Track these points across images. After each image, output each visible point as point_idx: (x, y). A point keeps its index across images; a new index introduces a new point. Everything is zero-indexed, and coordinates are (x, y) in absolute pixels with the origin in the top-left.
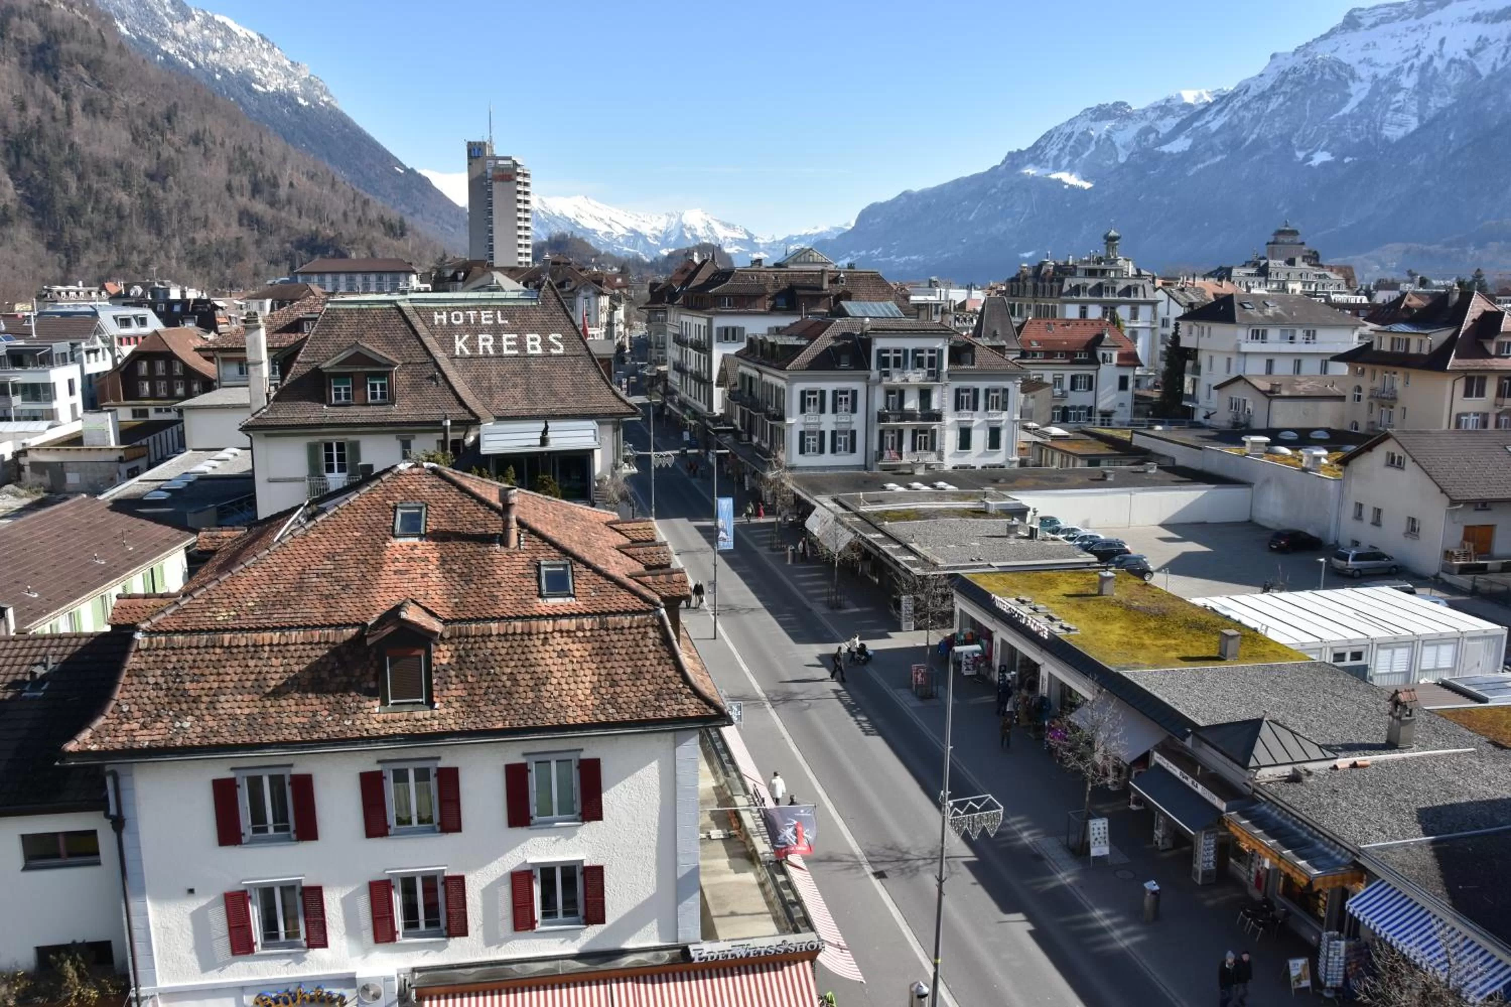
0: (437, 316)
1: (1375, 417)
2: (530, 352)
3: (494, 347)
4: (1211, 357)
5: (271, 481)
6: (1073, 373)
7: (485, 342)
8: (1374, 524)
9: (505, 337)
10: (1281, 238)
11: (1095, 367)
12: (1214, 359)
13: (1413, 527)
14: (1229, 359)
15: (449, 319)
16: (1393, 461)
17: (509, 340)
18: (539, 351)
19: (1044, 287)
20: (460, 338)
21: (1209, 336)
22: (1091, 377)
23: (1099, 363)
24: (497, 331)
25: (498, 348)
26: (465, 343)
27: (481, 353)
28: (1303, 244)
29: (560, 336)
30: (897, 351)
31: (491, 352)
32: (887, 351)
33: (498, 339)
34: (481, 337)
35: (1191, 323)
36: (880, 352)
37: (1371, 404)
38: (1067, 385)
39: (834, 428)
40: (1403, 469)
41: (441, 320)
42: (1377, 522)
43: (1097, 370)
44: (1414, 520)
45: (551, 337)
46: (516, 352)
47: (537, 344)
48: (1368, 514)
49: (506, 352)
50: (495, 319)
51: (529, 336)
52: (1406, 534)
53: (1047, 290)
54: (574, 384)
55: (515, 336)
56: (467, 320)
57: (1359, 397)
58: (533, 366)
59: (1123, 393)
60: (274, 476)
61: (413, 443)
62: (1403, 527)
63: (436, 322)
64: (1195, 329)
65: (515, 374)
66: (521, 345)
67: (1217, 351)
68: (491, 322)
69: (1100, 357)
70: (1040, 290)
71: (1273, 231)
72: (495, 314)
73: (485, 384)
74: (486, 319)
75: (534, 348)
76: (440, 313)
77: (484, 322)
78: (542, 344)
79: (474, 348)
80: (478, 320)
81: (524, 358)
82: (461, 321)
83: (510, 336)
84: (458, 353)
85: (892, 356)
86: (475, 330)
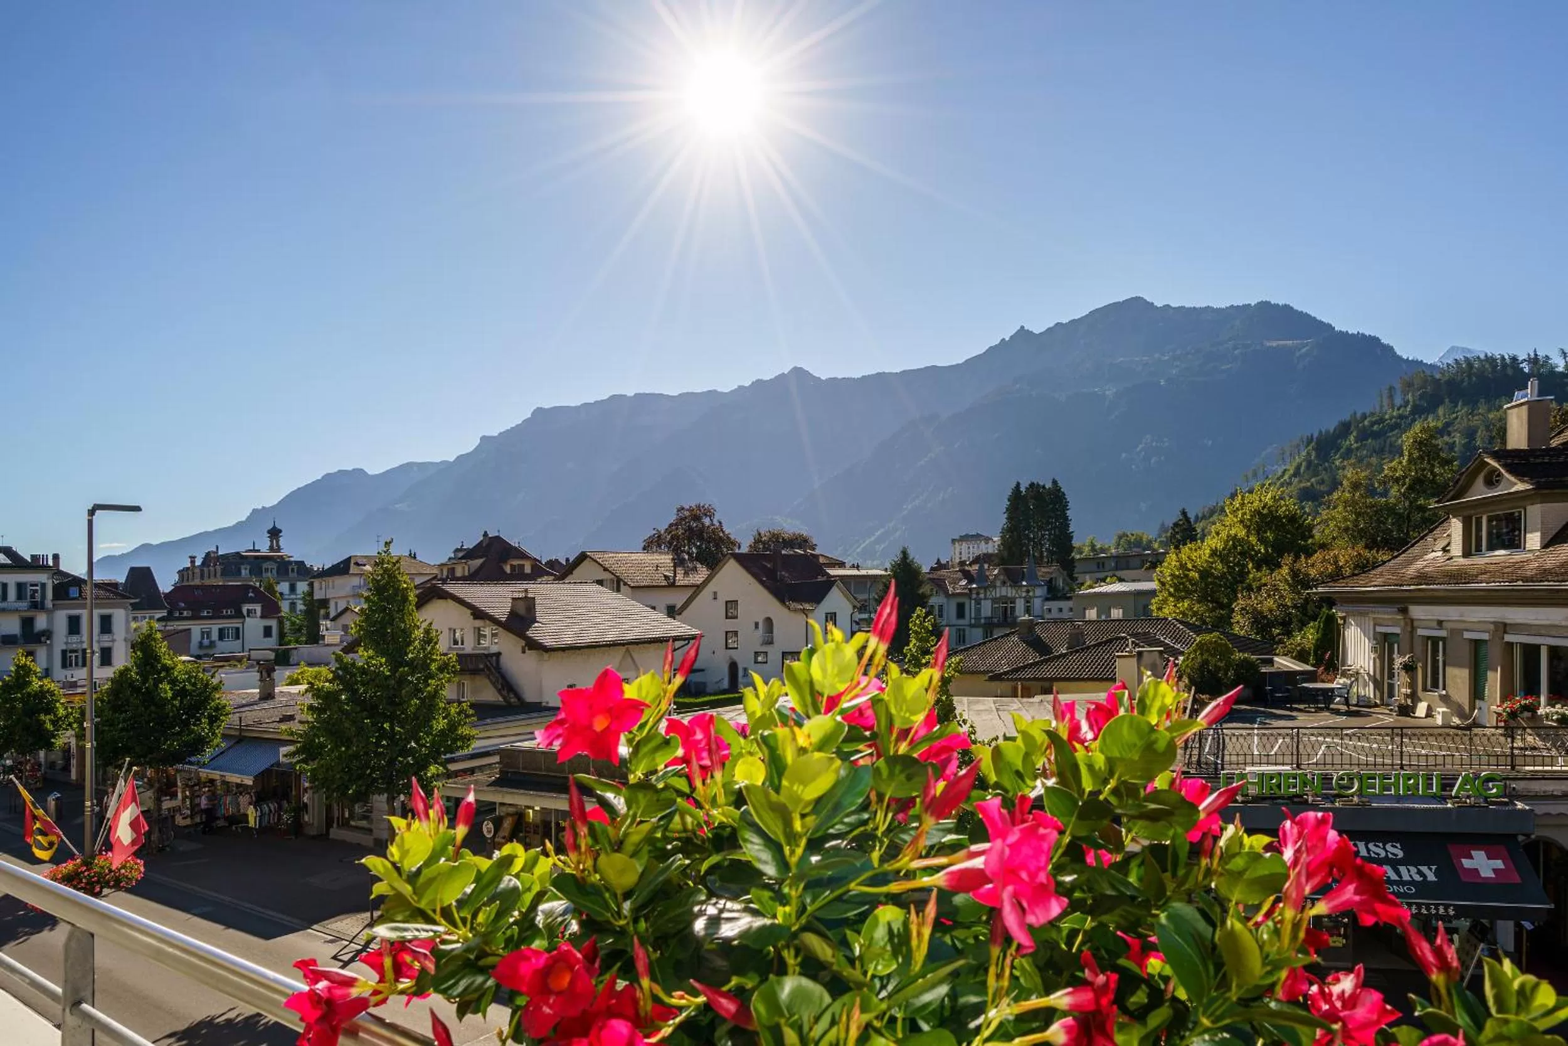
6: (221, 626)
11: (241, 620)
19: (209, 571)
21: (333, 588)
22: (237, 629)
23: (244, 617)
35: (321, 579)
38: (215, 636)
43: (243, 623)
53: (212, 574)
59: (268, 639)
64: (323, 584)
67: (339, 598)
69: (245, 612)
70: (206, 574)
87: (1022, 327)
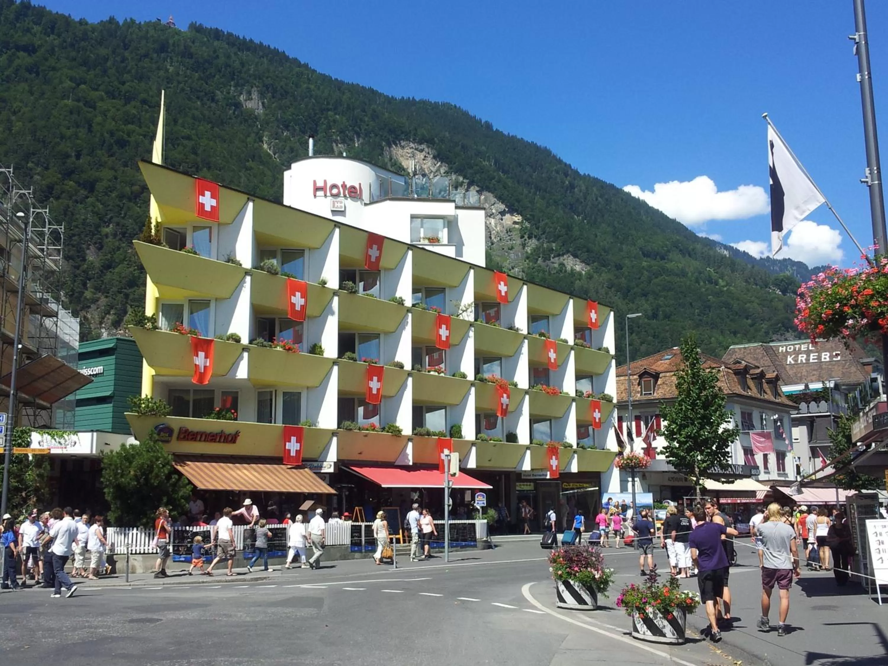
0: (781, 349)
2: (823, 360)
3: (806, 360)
7: (802, 358)
9: (812, 355)
15: (786, 349)
17: (814, 356)
18: (828, 359)
20: (791, 357)
24: (808, 352)
25: (808, 359)
26: (792, 359)
27: (799, 362)
31: (804, 361)
33: (808, 356)
34: (800, 356)
41: (782, 350)
45: (835, 353)
46: (816, 361)
47: (827, 356)
49: (811, 361)
50: (808, 348)
51: (823, 354)
54: (843, 373)
55: (817, 354)
56: (795, 349)
58: (824, 366)
63: (780, 351)
65: (814, 370)
66: (819, 358)
68: (806, 349)
72: (808, 346)
73: (799, 375)
75: (825, 358)
76: (783, 347)
77: (802, 349)
78: (830, 357)
79: (796, 361)
80: (800, 349)
81: (820, 363)
82: (792, 350)
83: (814, 354)
84: (788, 363)
86: (797, 353)
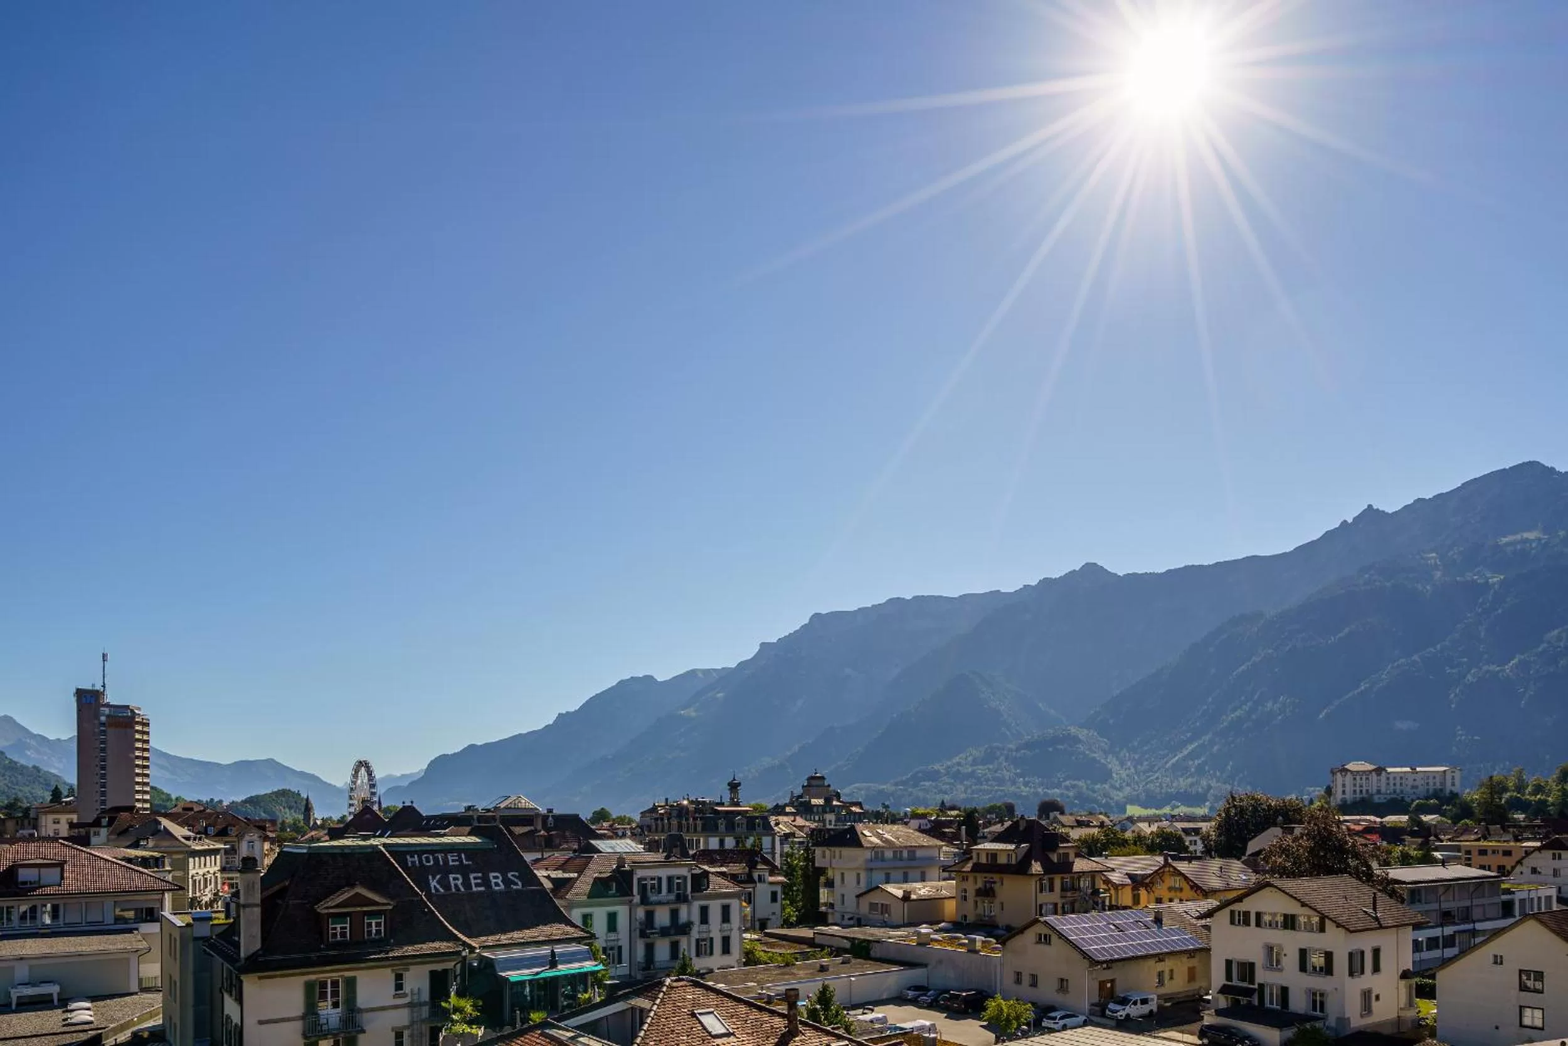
0: (410, 859)
1: (980, 911)
2: (494, 888)
3: (464, 885)
4: (843, 874)
5: (261, 1023)
7: (456, 881)
8: (1031, 985)
9: (472, 876)
10: (814, 782)
11: (753, 885)
12: (846, 876)
13: (1063, 985)
14: (858, 875)
15: (421, 862)
16: (1040, 939)
17: (475, 878)
18: (502, 888)
20: (434, 878)
21: (840, 857)
22: (750, 894)
23: (756, 883)
24: (464, 871)
25: (467, 885)
26: (438, 882)
27: (453, 890)
28: (829, 786)
29: (517, 874)
30: (653, 879)
31: (462, 889)
32: (645, 879)
33: (466, 878)
34: (451, 876)
35: (825, 848)
36: (640, 880)
37: (976, 902)
39: (605, 945)
40: (1050, 944)
41: (414, 863)
42: (1034, 984)
43: (754, 888)
44: (1062, 980)
45: (509, 875)
46: (482, 889)
47: (499, 881)
48: (1026, 979)
49: (474, 889)
50: (460, 861)
51: (492, 875)
52: (1058, 991)
55: (480, 875)
56: (437, 862)
57: (965, 897)
58: (499, 900)
59: (774, 904)
60: (263, 1018)
61: (407, 976)
62: (1056, 985)
63: (410, 864)
64: (828, 853)
65: (485, 908)
66: (486, 882)
67: (846, 870)
68: (457, 863)
69: (756, 877)
70: (685, 826)
71: (807, 777)
72: (460, 856)
73: (462, 918)
74: (453, 861)
75: (497, 884)
76: (412, 857)
77: (451, 863)
78: (503, 881)
79: (447, 887)
80: (446, 862)
81: (490, 894)
82: (432, 863)
83: (475, 875)
84: (433, 891)
85: (649, 882)
86: (446, 870)
87: (1370, 506)
